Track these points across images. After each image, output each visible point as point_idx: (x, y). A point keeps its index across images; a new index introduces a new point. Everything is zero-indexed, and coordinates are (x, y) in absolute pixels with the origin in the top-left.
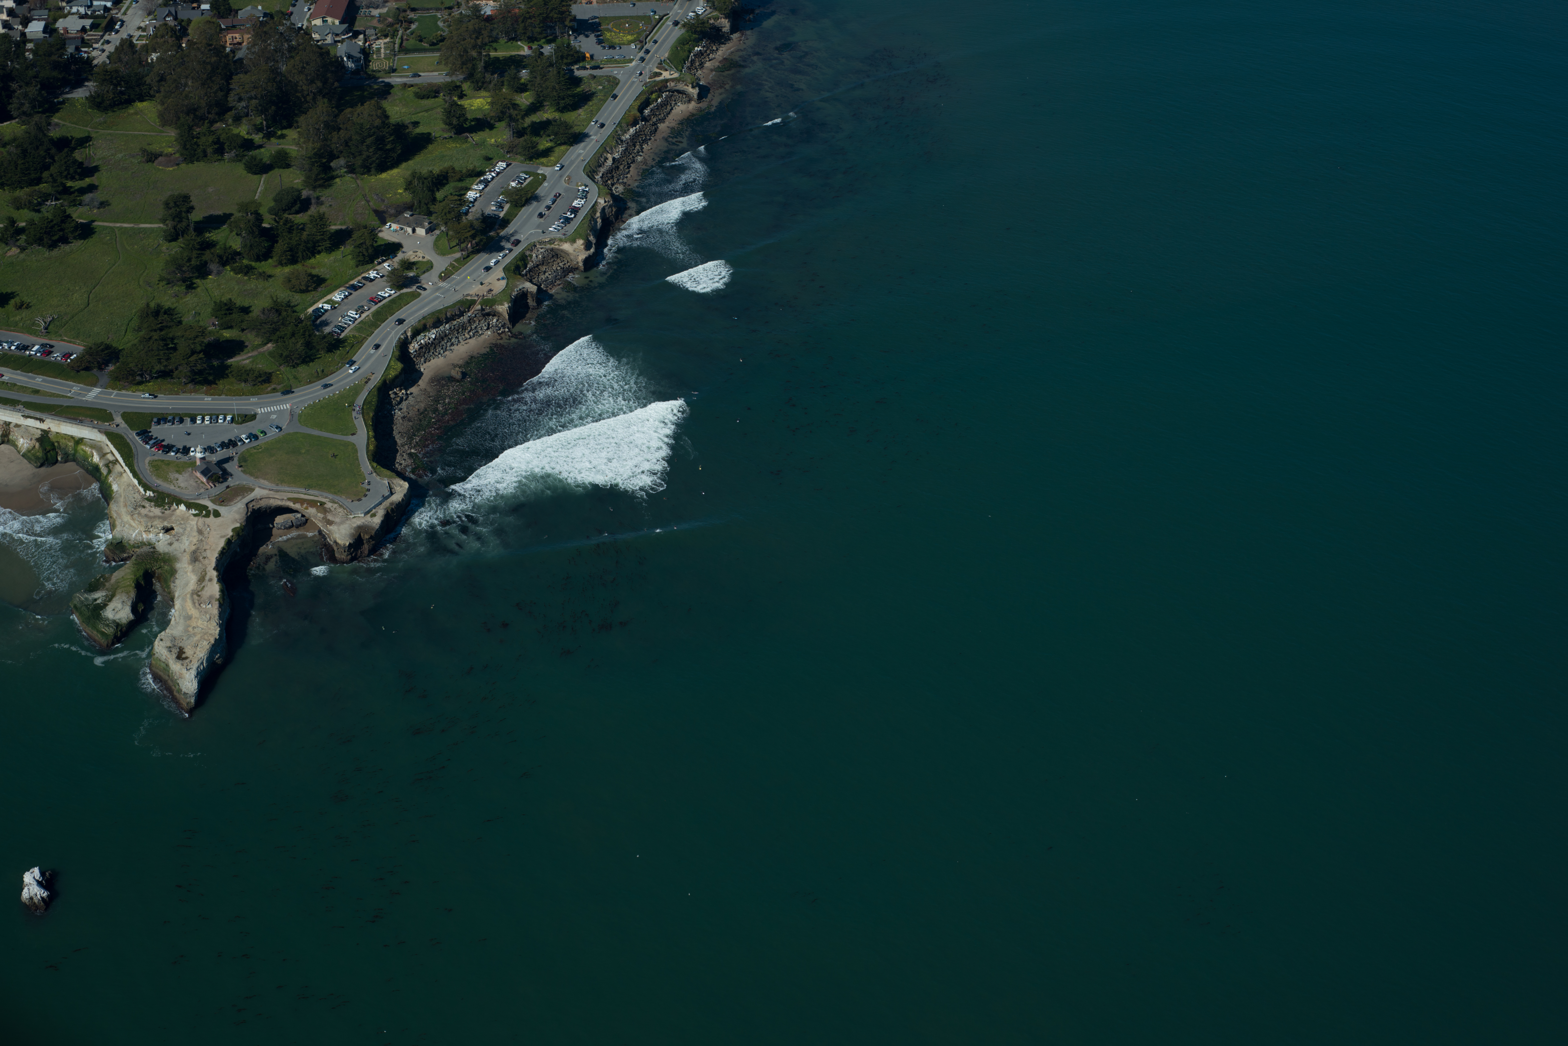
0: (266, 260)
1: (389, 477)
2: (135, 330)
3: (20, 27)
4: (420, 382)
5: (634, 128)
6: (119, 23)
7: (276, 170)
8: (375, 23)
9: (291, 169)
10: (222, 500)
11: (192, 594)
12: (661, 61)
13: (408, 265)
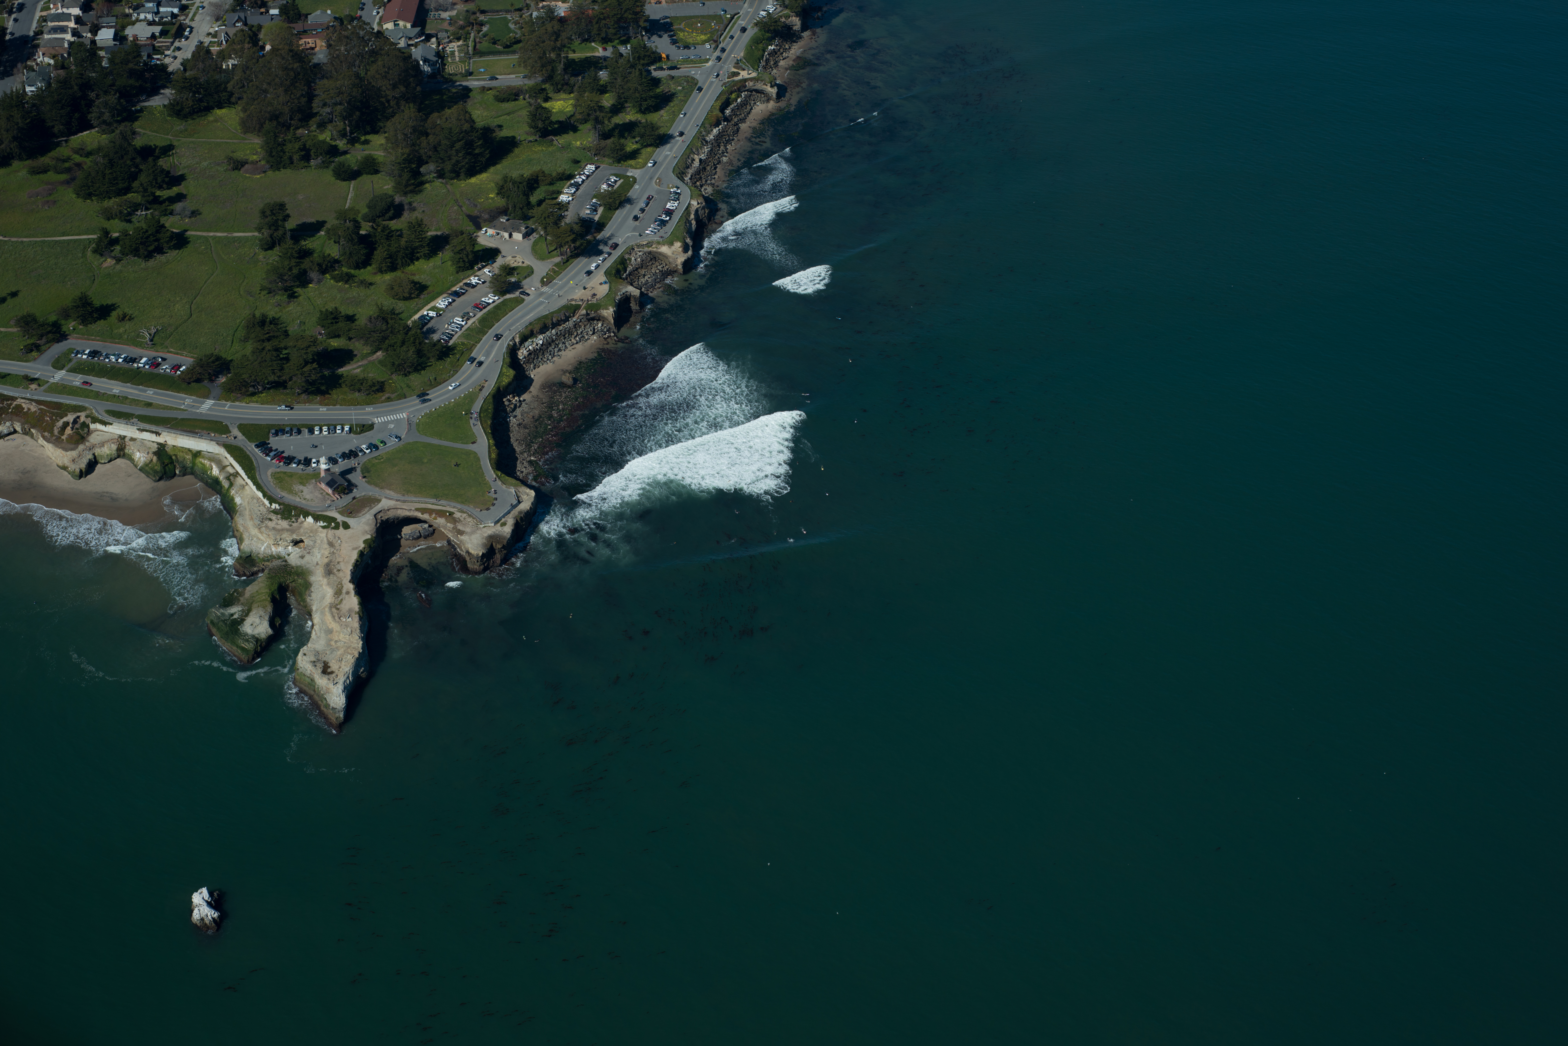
0: (365, 267)
1: (515, 486)
2: (241, 340)
3: (89, 35)
4: (532, 389)
5: (717, 129)
6: (188, 29)
7: (364, 176)
8: (446, 25)
9: (379, 175)
10: (351, 511)
11: (331, 608)
12: (738, 60)
13: (509, 270)
